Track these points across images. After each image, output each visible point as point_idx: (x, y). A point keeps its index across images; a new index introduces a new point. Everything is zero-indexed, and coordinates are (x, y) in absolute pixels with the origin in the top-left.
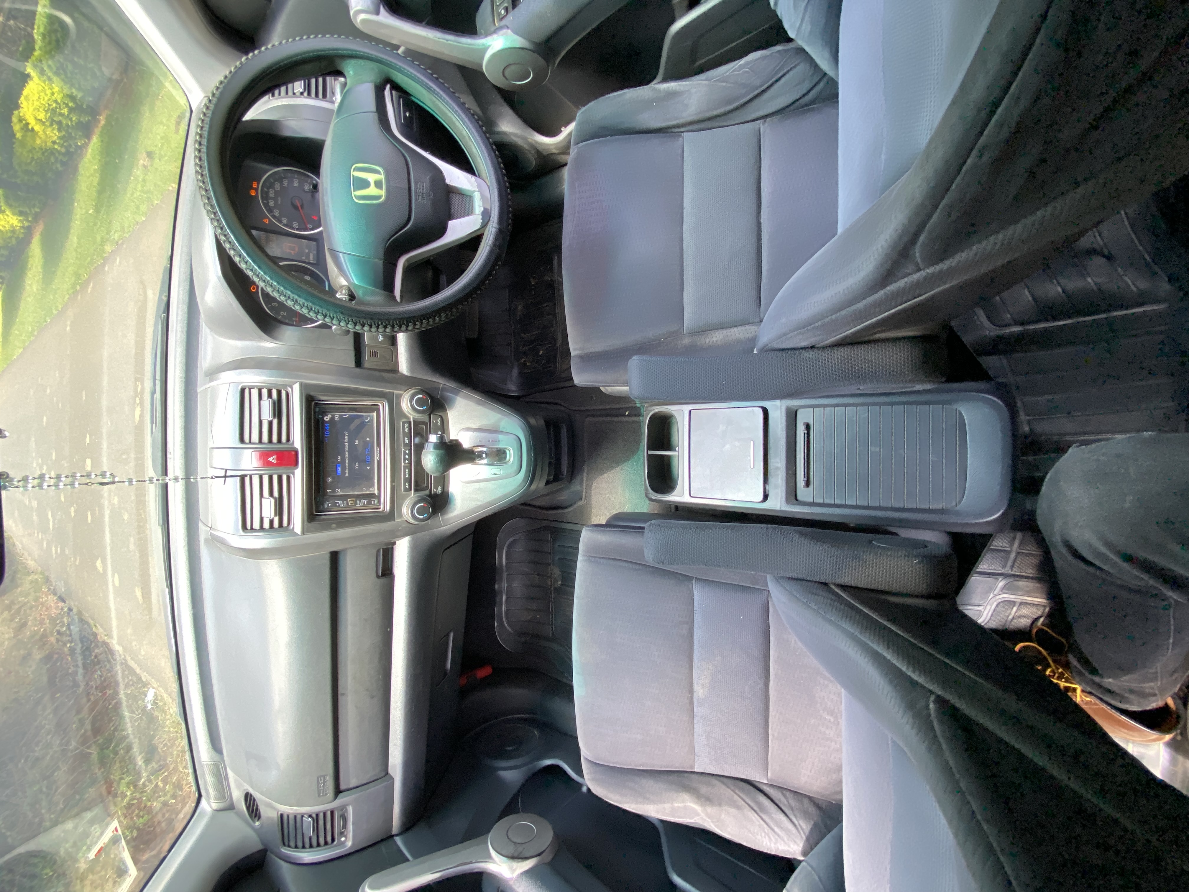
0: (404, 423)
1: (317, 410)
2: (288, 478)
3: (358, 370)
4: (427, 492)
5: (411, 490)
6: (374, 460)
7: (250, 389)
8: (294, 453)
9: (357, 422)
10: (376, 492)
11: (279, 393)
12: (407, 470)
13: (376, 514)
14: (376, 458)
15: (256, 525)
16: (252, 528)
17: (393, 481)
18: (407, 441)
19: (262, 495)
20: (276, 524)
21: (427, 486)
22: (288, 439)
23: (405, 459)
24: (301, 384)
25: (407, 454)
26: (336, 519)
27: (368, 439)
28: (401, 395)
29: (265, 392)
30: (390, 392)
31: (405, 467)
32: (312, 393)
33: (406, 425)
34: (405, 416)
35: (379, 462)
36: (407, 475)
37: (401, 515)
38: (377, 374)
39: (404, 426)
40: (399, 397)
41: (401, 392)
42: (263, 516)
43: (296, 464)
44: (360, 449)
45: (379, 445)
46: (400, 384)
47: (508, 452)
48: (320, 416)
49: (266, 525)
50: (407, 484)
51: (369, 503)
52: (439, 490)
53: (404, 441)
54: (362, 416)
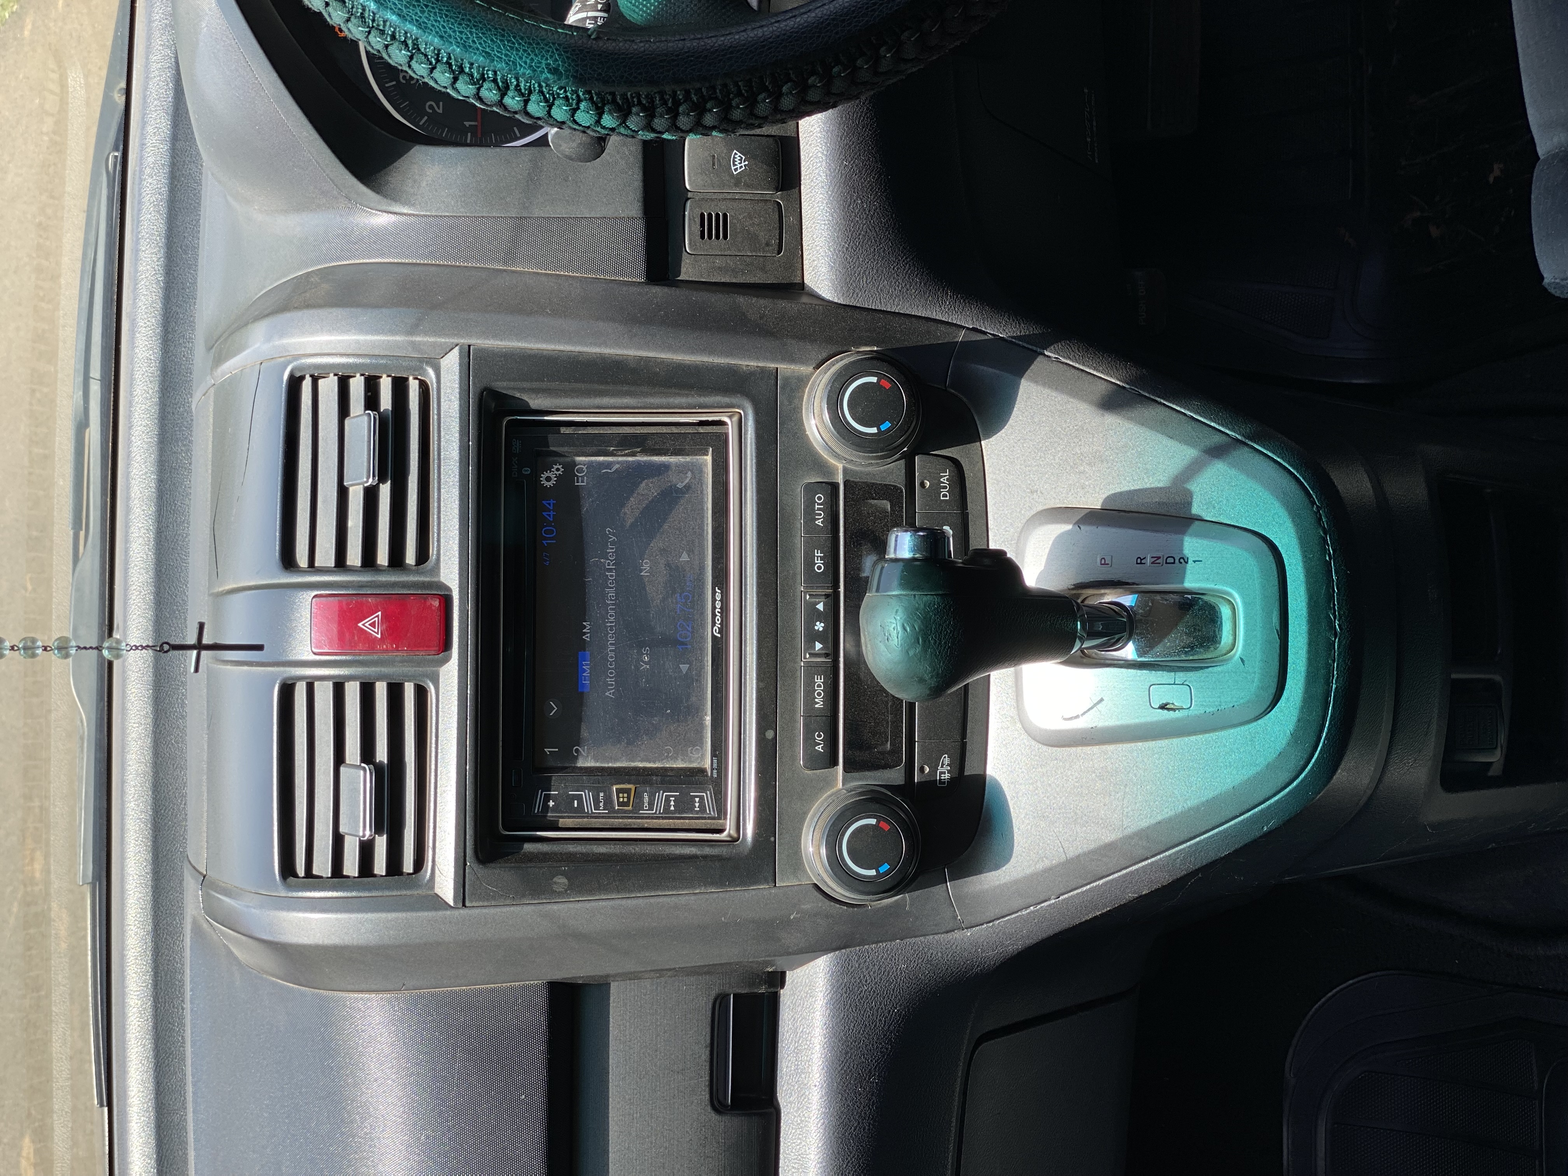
0: (811, 490)
1: (517, 446)
2: (421, 694)
3: (658, 292)
4: (895, 776)
5: (835, 763)
6: (703, 639)
7: (315, 380)
8: (436, 603)
9: (648, 489)
10: (707, 764)
11: (400, 386)
12: (819, 680)
13: (707, 851)
14: (711, 631)
15: (323, 866)
16: (309, 873)
17: (766, 720)
18: (819, 565)
19: (339, 758)
20: (380, 866)
21: (897, 750)
22: (423, 555)
23: (813, 636)
24: (467, 353)
25: (819, 616)
26: (570, 858)
27: (685, 557)
28: (801, 382)
29: (357, 386)
30: (763, 370)
31: (812, 670)
32: (501, 386)
33: (820, 499)
34: (819, 465)
35: (719, 647)
36: (819, 703)
37: (796, 862)
38: (719, 301)
39: (810, 504)
40: (798, 384)
41: (804, 369)
42: (342, 829)
43: (446, 646)
44: (655, 592)
45: (721, 579)
46: (803, 337)
47: (1225, 612)
48: (527, 471)
49: (351, 866)
50: (819, 738)
51: (684, 805)
52: (944, 771)
53: (810, 563)
54: (666, 467)
